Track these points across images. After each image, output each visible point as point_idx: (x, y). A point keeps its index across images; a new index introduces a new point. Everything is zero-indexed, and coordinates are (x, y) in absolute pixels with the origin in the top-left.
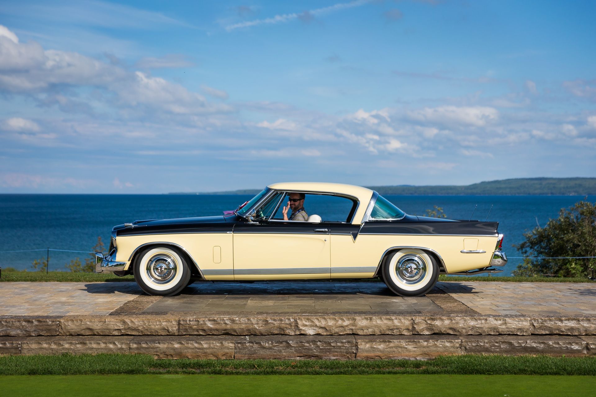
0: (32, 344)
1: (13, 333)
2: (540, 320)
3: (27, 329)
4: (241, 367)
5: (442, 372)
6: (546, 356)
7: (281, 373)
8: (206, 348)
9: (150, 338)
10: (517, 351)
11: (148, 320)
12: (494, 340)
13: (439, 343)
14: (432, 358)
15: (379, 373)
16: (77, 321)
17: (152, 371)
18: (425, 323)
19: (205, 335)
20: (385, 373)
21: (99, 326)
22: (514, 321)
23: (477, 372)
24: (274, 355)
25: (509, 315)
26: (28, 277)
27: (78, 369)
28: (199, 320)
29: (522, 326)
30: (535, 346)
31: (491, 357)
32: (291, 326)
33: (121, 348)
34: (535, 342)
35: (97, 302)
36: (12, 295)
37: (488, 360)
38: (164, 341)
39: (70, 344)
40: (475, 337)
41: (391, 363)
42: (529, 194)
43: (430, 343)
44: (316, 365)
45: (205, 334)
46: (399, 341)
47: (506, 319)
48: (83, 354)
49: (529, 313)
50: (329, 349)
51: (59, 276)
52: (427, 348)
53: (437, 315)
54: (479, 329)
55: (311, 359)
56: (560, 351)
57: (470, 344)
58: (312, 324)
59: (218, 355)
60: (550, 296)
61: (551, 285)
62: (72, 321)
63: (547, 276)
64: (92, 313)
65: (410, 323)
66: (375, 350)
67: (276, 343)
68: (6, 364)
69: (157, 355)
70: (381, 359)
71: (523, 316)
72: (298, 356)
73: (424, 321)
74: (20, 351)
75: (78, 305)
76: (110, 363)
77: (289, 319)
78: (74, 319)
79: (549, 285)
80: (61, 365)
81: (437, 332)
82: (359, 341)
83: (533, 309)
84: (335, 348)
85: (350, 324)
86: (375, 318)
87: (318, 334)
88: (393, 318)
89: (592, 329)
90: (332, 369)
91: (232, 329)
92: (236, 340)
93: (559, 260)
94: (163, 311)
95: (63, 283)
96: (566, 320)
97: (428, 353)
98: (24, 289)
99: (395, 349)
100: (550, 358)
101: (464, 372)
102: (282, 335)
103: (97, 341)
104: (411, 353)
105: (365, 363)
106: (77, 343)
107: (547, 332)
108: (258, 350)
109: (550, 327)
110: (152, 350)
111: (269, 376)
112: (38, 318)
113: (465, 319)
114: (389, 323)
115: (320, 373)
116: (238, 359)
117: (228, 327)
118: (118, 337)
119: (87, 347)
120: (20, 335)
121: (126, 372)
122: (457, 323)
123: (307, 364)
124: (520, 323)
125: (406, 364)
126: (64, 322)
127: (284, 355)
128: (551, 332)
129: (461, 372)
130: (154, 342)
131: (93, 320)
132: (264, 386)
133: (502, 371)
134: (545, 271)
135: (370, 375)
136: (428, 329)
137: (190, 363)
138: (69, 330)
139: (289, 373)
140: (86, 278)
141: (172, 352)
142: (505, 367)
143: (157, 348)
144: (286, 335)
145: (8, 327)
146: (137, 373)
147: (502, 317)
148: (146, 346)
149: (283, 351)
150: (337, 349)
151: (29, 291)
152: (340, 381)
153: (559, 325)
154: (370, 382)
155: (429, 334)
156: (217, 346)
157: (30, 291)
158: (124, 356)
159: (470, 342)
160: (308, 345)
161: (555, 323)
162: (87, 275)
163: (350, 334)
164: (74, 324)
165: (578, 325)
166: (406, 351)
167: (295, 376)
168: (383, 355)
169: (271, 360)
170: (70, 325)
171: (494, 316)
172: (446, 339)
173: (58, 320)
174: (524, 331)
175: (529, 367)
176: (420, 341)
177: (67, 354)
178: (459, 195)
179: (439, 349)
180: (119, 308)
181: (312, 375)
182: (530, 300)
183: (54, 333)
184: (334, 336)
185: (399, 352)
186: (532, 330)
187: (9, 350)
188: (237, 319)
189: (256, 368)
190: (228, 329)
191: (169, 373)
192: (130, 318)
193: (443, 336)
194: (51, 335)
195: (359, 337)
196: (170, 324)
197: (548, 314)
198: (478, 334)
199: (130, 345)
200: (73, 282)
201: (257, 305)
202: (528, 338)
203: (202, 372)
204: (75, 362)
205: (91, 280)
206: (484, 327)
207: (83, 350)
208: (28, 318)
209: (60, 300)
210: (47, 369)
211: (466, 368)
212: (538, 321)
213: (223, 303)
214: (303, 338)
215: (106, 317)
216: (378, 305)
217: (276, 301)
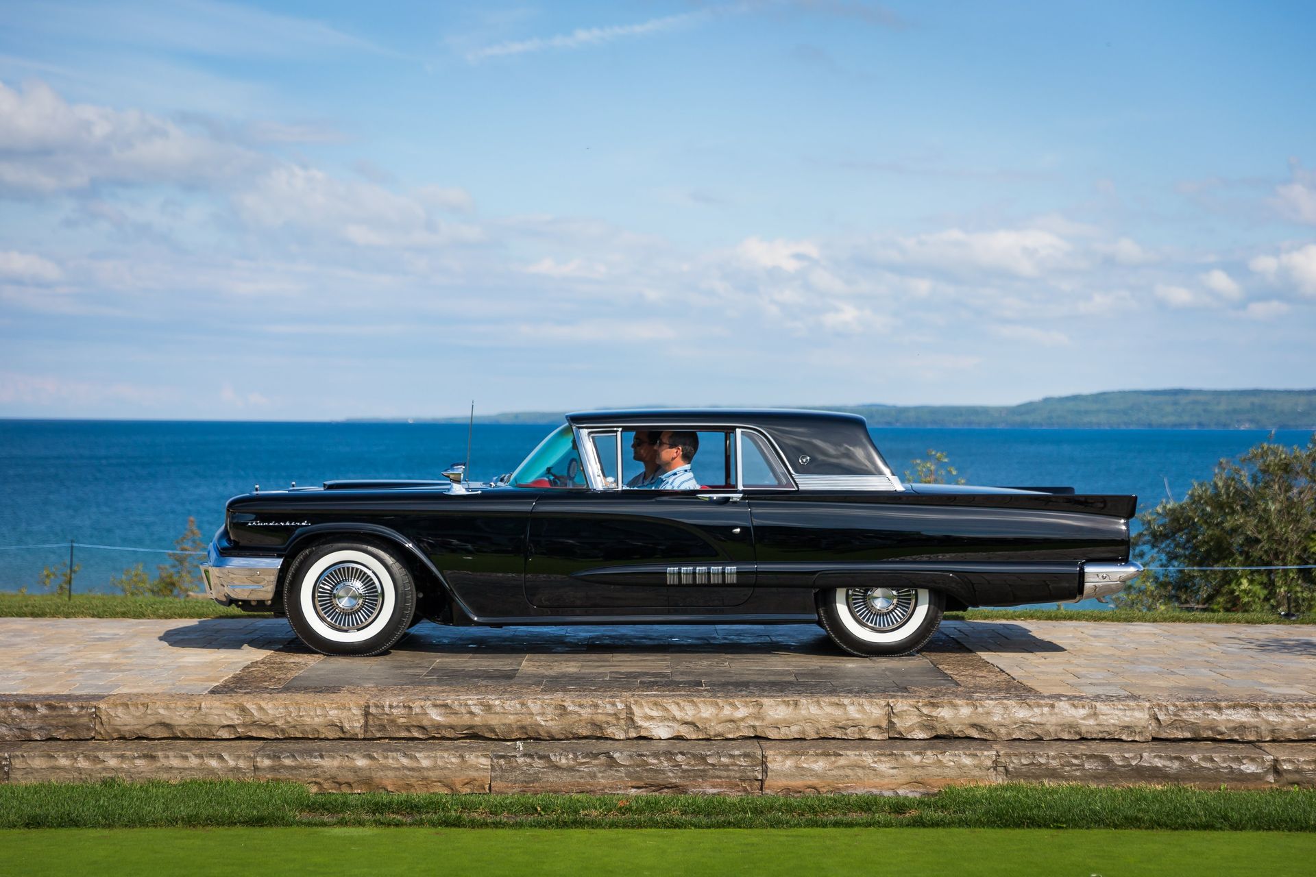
0: (34, 757)
2: (1171, 708)
3: (23, 725)
4: (504, 811)
5: (953, 822)
6: (1183, 788)
7: (594, 824)
8: (427, 769)
9: (300, 746)
10: (1121, 777)
11: (297, 704)
12: (1069, 751)
13: (947, 759)
14: (931, 791)
15: (813, 824)
16: (136, 706)
17: (305, 820)
18: (918, 712)
19: (425, 740)
20: (826, 825)
21: (186, 719)
22: (1114, 709)
23: (1032, 824)
24: (579, 783)
25: (1103, 697)
26: (26, 606)
27: (137, 814)
28: (411, 704)
29: (1132, 721)
30: (1159, 765)
31: (1063, 789)
32: (618, 719)
33: (234, 768)
34: (1160, 757)
35: (181, 664)
37: (1055, 796)
38: (333, 751)
39: (120, 759)
40: (1027, 744)
41: (840, 802)
42: (1150, 425)
43: (927, 758)
44: (673, 807)
45: (424, 737)
46: (858, 753)
47: (1096, 707)
48: (149, 780)
49: (1148, 692)
50: (704, 771)
52: (920, 769)
53: (944, 694)
54: (1037, 728)
55: (661, 793)
56: (1215, 777)
57: (1015, 761)
58: (665, 714)
59: (454, 784)
60: (1195, 654)
61: (1198, 628)
62: (126, 706)
63: (1190, 610)
64: (171, 689)
65: (883, 712)
66: (804, 773)
67: (583, 757)
69: (316, 783)
70: (820, 793)
71: (1135, 698)
72: (633, 787)
73: (915, 710)
74: (7, 773)
75: (139, 670)
76: (211, 801)
77: (614, 704)
78: (129, 703)
79: (1191, 629)
80: (100, 807)
81: (944, 733)
82: (769, 753)
83: (1157, 683)
84: (716, 769)
85: (750, 716)
86: (806, 702)
87: (679, 738)
88: (846, 701)
89: (1285, 727)
90: (708, 815)
91: (485, 726)
92: (494, 751)
93: (1213, 572)
94: (331, 685)
95: (104, 620)
96: (1229, 707)
97: (922, 781)
98: (17, 633)
99: (849, 772)
100: (1194, 793)
101: (1002, 823)
102: (598, 738)
103: (181, 751)
104: (886, 780)
105: (782, 801)
106: (136, 755)
107: (1188, 735)
108: (543, 773)
109: (1193, 723)
110: (305, 771)
111: (569, 830)
112: (47, 699)
113: (1005, 704)
114: (837, 713)
115: (683, 824)
116: (498, 793)
117: (477, 721)
118: (230, 743)
119: (159, 764)
120: (7, 738)
121: (247, 822)
122: (988, 713)
123: (652, 803)
124: (1128, 713)
125: (873, 805)
126: (108, 710)
127: (603, 784)
128: (1195, 733)
129: (995, 822)
130: (310, 753)
131: (173, 705)
132: (556, 853)
133: (1087, 820)
134: (1184, 597)
135: (792, 829)
136: (924, 727)
137: (391, 803)
138: (119, 727)
139: (614, 825)
140: (157, 609)
141: (350, 777)
142: (1094, 812)
143: (317, 767)
144: (607, 739)
146: (270, 825)
147: (1088, 701)
148: (293, 764)
149: (601, 775)
150: (721, 770)
151: (27, 638)
152: (726, 842)
153: (1214, 719)
154: (793, 845)
155: (926, 737)
156: (452, 763)
157: (31, 638)
158: (243, 785)
159: (1016, 755)
160: (656, 761)
161: (1204, 714)
162: (161, 603)
163: (750, 738)
164: (129, 714)
165: (1256, 720)
166: (874, 775)
167: (626, 830)
168: (823, 784)
169: (573, 794)
170: (120, 715)
171: (1070, 698)
172: (964, 748)
173: (94, 703)
174: (1135, 733)
175: (1147, 812)
176: (906, 753)
177: (114, 780)
178: (993, 427)
179: (947, 771)
180: (233, 677)
181: (663, 830)
182: (1150, 662)
183: (84, 734)
184: (714, 742)
185: (859, 778)
186: (1153, 729)
188: (497, 702)
189: (540, 813)
190: (477, 726)
191: (343, 823)
192: (256, 700)
193: (957, 742)
194: (76, 738)
195: (769, 743)
196: (346, 713)
197: (1189, 695)
198: (1034, 737)
199: (257, 762)
200: (128, 617)
201: (542, 671)
202: (1145, 748)
203: (417, 821)
204: (132, 799)
205: (168, 613)
206: (1048, 723)
207: (149, 772)
208: (26, 699)
209: (99, 659)
210: (68, 815)
211: (1007, 814)
212: (1167, 710)
213: (467, 667)
214: (644, 747)
215: (202, 699)
216: (812, 674)
217: (585, 663)
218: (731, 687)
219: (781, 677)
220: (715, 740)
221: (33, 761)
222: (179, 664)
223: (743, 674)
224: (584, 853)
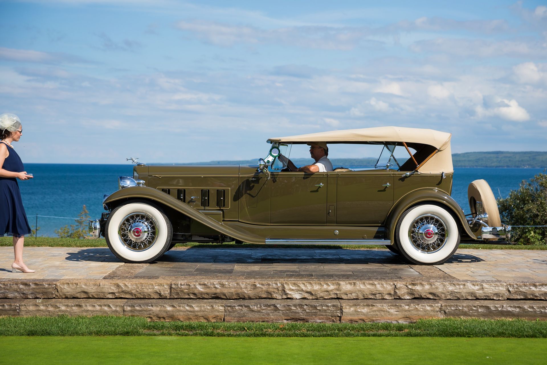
0: (29, 306)
1: (10, 295)
2: (515, 286)
3: (25, 292)
4: (231, 329)
5: (424, 335)
6: (521, 320)
7: (270, 335)
8: (197, 311)
9: (143, 301)
10: (494, 315)
11: (141, 283)
12: (472, 304)
13: (420, 307)
14: (413, 321)
15: (364, 335)
16: (72, 284)
17: (147, 333)
18: (406, 288)
20: (370, 336)
21: (94, 290)
22: (491, 286)
23: (458, 335)
24: (262, 318)
25: (485, 281)
27: (75, 330)
28: (190, 284)
29: (498, 291)
30: (510, 310)
31: (469, 320)
32: (278, 290)
33: (115, 311)
34: (511, 307)
35: (90, 267)
36: (7, 259)
37: (467, 324)
38: (157, 304)
39: (66, 306)
40: (454, 301)
41: (375, 326)
42: (486, 166)
43: (411, 307)
44: (303, 328)
45: (195, 298)
46: (381, 305)
47: (483, 285)
48: (79, 316)
49: (504, 279)
50: (316, 312)
51: (51, 242)
52: (408, 312)
53: (417, 280)
54: (458, 294)
55: (298, 322)
56: (534, 315)
57: (449, 308)
58: (298, 288)
59: (209, 318)
60: (521, 263)
61: (521, 252)
64: (86, 277)
65: (392, 288)
66: (358, 313)
67: (264, 307)
68: (5, 324)
69: (150, 317)
70: (365, 322)
71: (499, 281)
72: (285, 319)
73: (405, 286)
74: (18, 312)
75: (72, 269)
76: (106, 325)
77: (276, 284)
78: (69, 283)
79: (518, 252)
80: (59, 327)
81: (418, 296)
82: (344, 305)
83: (507, 275)
84: (321, 312)
85: (335, 289)
86: (358, 283)
87: (304, 298)
88: (376, 283)
90: (319, 331)
91: (222, 293)
94: (155, 276)
95: (54, 248)
96: (540, 285)
97: (409, 317)
99: (378, 313)
100: (526, 322)
101: (445, 335)
102: (270, 298)
103: (92, 303)
104: (394, 317)
105: (350, 325)
106: (73, 305)
107: (522, 297)
108: (247, 313)
109: (524, 292)
110: (145, 312)
111: (259, 338)
112: (34, 281)
113: (444, 284)
114: (372, 288)
115: (308, 335)
116: (227, 321)
117: (218, 291)
118: (112, 300)
119: (83, 309)
120: (18, 297)
121: (122, 334)
122: (437, 288)
123: (295, 326)
124: (497, 288)
125: (389, 327)
126: (60, 286)
127: (272, 318)
128: (525, 296)
129: (442, 334)
130: (147, 305)
132: (256, 347)
133: (481, 334)
135: (355, 338)
136: (409, 294)
137: (183, 326)
138: (65, 293)
139: (278, 336)
140: (77, 243)
141: (164, 315)
142: (484, 330)
143: (150, 310)
145: (6, 290)
146: (132, 335)
147: (479, 283)
148: (140, 309)
149: (271, 314)
150: (323, 312)
152: (328, 343)
153: (534, 290)
154: (357, 344)
155: (410, 298)
156: (208, 309)
158: (120, 318)
159: (449, 306)
160: (295, 308)
161: (529, 288)
162: (78, 241)
163: (335, 299)
164: (69, 287)
166: (388, 314)
167: (284, 338)
168: (367, 318)
169: (260, 322)
170: (66, 288)
171: (471, 281)
172: (427, 303)
173: (55, 283)
174: (500, 296)
175: (507, 330)
176: (402, 305)
177: (64, 315)
179: (420, 312)
180: (112, 272)
181: (300, 338)
182: (503, 266)
183: (50, 296)
185: (382, 316)
186: (507, 295)
187: (8, 311)
188: (227, 283)
189: (247, 330)
190: (218, 293)
191: (163, 334)
192: (124, 282)
193: (423, 300)
194: (47, 298)
195: (343, 300)
196: (161, 288)
197: (522, 280)
198: (456, 298)
199: (125, 308)
200: (64, 247)
201: (243, 270)
202: (504, 303)
203: (194, 333)
204: (72, 323)
205: (81, 245)
206: (463, 292)
207: (79, 312)
208: (25, 281)
209: (54, 264)
210: (46, 330)
211: (447, 331)
212: (513, 286)
213: (211, 268)
214: (289, 302)
215: (100, 281)
216: (360, 271)
217: (261, 267)
218: (325, 277)
219: (347, 273)
220: (320, 299)
221: (29, 307)
222: (89, 267)
223: (330, 271)
224: (268, 348)
